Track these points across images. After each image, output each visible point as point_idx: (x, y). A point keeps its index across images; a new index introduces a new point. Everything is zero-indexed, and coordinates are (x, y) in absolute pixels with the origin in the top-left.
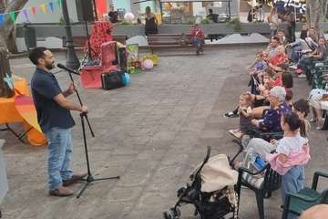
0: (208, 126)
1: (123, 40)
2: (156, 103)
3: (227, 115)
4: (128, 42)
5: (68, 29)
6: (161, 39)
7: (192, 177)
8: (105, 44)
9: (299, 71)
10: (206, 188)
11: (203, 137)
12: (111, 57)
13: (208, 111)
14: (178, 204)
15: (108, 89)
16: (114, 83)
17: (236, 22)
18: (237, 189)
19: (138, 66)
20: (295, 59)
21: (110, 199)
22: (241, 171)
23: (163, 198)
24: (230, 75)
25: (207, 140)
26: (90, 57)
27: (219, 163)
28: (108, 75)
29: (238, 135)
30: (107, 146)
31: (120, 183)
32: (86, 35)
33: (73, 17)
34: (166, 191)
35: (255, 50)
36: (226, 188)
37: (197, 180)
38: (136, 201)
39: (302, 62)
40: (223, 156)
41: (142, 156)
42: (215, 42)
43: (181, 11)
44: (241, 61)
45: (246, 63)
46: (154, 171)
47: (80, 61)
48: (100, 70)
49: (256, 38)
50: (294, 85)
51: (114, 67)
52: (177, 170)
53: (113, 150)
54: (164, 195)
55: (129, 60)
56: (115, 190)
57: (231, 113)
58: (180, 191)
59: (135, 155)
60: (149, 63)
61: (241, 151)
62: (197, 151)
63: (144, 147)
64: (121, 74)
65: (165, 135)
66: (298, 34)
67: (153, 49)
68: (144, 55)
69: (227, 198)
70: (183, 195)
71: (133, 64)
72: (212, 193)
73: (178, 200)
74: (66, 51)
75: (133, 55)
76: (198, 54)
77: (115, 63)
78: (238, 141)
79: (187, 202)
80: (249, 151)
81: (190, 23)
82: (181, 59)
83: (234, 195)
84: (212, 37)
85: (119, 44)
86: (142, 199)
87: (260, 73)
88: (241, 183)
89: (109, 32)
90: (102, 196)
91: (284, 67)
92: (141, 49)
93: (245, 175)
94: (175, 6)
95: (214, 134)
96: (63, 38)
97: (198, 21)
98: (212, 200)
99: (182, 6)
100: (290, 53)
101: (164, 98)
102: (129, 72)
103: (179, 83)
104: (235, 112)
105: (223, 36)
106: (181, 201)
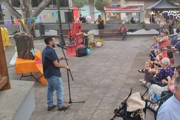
0: (129, 77)
1: (86, 32)
2: (103, 64)
3: (139, 71)
4: (89, 33)
6: (105, 32)
7: (122, 103)
8: (78, 34)
9: (176, 49)
10: (129, 109)
11: (127, 82)
12: (81, 41)
13: (128, 69)
14: (114, 117)
15: (79, 56)
16: (82, 53)
17: (143, 23)
18: (145, 110)
19: (94, 45)
20: (174, 43)
21: (80, 113)
22: (146, 101)
23: (106, 114)
24: (140, 51)
25: (129, 84)
26: (71, 40)
27: (136, 97)
28: (79, 50)
30: (79, 86)
31: (85, 105)
32: (68, 29)
33: (63, 20)
34: (108, 110)
36: (139, 110)
37: (125, 105)
38: (93, 114)
39: (177, 45)
40: (138, 93)
41: (96, 92)
42: (134, 33)
43: (115, 17)
44: (145, 44)
45: (148, 45)
46: (101, 100)
47: (66, 42)
48: (75, 47)
49: (154, 31)
50: (174, 57)
51: (82, 46)
52: (113, 99)
53: (81, 88)
54: (107, 112)
55: (89, 42)
56: (82, 108)
58: (116, 110)
59: (92, 91)
60: (99, 44)
61: (147, 91)
62: (123, 90)
63: (96, 87)
64: (85, 49)
65: (107, 81)
66: (175, 30)
67: (101, 36)
68: (97, 40)
69: (139, 116)
70: (117, 113)
71: (91, 44)
72: (132, 112)
73: (114, 115)
74: (59, 37)
75: (91, 40)
76: (123, 40)
77: (82, 43)
78: (145, 86)
79: (119, 116)
80: (150, 91)
81: (120, 24)
82: (115, 42)
83: (143, 114)
85: (84, 34)
86: (96, 113)
88: (147, 108)
89: (80, 27)
90: (77, 111)
92: (95, 36)
93: (149, 103)
94: (112, 15)
95: (132, 81)
96: (58, 30)
97: (124, 23)
98: (132, 116)
99: (116, 15)
101: (106, 62)
102: (89, 48)
103: (114, 55)
105: (136, 30)
106: (116, 115)
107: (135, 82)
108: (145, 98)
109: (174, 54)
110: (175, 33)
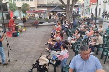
0: (40, 47)
1: (17, 24)
2: (26, 41)
3: (45, 44)
4: (18, 24)
5: (3, 21)
6: (27, 24)
7: (36, 61)
8: (13, 25)
9: (64, 32)
10: (40, 64)
11: (38, 50)
12: (14, 29)
13: (40, 43)
14: (32, 68)
15: (13, 37)
16: (15, 35)
17: (47, 19)
18: (48, 64)
19: (21, 31)
20: (63, 29)
21: (15, 66)
22: (49, 60)
23: (28, 67)
24: (46, 33)
25: (40, 51)
26: (9, 29)
27: (44, 57)
28: (13, 33)
29: (48, 50)
30: (13, 52)
31: (17, 62)
32: (8, 23)
33: (5, 18)
34: (29, 65)
35: (52, 26)
36: (45, 64)
37: (38, 62)
38: (21, 67)
39: (65, 30)
40: (45, 55)
41: (23, 55)
42: (41, 24)
43: (32, 16)
44: (48, 30)
45: (50, 30)
46: (26, 59)
47: (6, 30)
48: (11, 32)
49: (52, 23)
51: (15, 31)
52: (32, 59)
53: (15, 53)
55: (19, 29)
56: (16, 64)
57: (46, 44)
58: (33, 65)
59: (21, 55)
60: (24, 30)
61: (50, 54)
62: (37, 54)
63: (23, 53)
64: (17, 33)
65: (28, 49)
66: (64, 22)
67: (25, 26)
68: (23, 28)
69: (46, 67)
70: (34, 66)
71: (20, 30)
72: (42, 66)
74: (3, 27)
75: (20, 28)
76: (37, 28)
77: (15, 30)
78: (48, 51)
79: (35, 68)
80: (51, 54)
81: (35, 19)
82: (32, 29)
83: (48, 66)
84: (40, 23)
86: (23, 66)
87: (54, 33)
88: (49, 63)
89: (14, 22)
90: (12, 65)
91: (61, 31)
92: (22, 26)
93: (51, 61)
94: (31, 15)
95: (42, 49)
96: (2, 24)
97: (37, 19)
98: (42, 67)
99: (32, 15)
100: (62, 27)
101: (28, 39)
102: (19, 32)
103: (32, 35)
104: (47, 43)
105: (43, 23)
106: (33, 67)
107: (43, 50)
108: (49, 58)
109: (63, 34)
110: (64, 24)
